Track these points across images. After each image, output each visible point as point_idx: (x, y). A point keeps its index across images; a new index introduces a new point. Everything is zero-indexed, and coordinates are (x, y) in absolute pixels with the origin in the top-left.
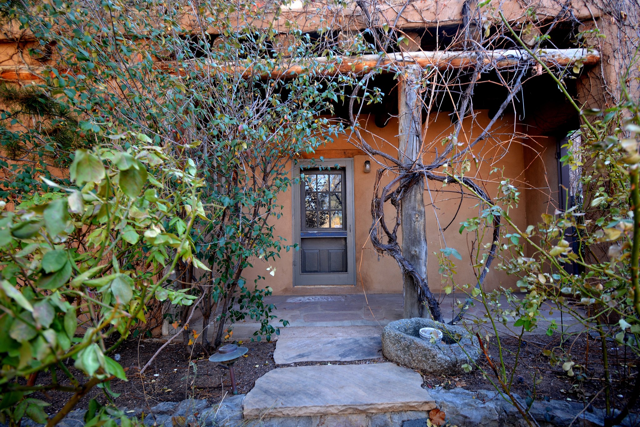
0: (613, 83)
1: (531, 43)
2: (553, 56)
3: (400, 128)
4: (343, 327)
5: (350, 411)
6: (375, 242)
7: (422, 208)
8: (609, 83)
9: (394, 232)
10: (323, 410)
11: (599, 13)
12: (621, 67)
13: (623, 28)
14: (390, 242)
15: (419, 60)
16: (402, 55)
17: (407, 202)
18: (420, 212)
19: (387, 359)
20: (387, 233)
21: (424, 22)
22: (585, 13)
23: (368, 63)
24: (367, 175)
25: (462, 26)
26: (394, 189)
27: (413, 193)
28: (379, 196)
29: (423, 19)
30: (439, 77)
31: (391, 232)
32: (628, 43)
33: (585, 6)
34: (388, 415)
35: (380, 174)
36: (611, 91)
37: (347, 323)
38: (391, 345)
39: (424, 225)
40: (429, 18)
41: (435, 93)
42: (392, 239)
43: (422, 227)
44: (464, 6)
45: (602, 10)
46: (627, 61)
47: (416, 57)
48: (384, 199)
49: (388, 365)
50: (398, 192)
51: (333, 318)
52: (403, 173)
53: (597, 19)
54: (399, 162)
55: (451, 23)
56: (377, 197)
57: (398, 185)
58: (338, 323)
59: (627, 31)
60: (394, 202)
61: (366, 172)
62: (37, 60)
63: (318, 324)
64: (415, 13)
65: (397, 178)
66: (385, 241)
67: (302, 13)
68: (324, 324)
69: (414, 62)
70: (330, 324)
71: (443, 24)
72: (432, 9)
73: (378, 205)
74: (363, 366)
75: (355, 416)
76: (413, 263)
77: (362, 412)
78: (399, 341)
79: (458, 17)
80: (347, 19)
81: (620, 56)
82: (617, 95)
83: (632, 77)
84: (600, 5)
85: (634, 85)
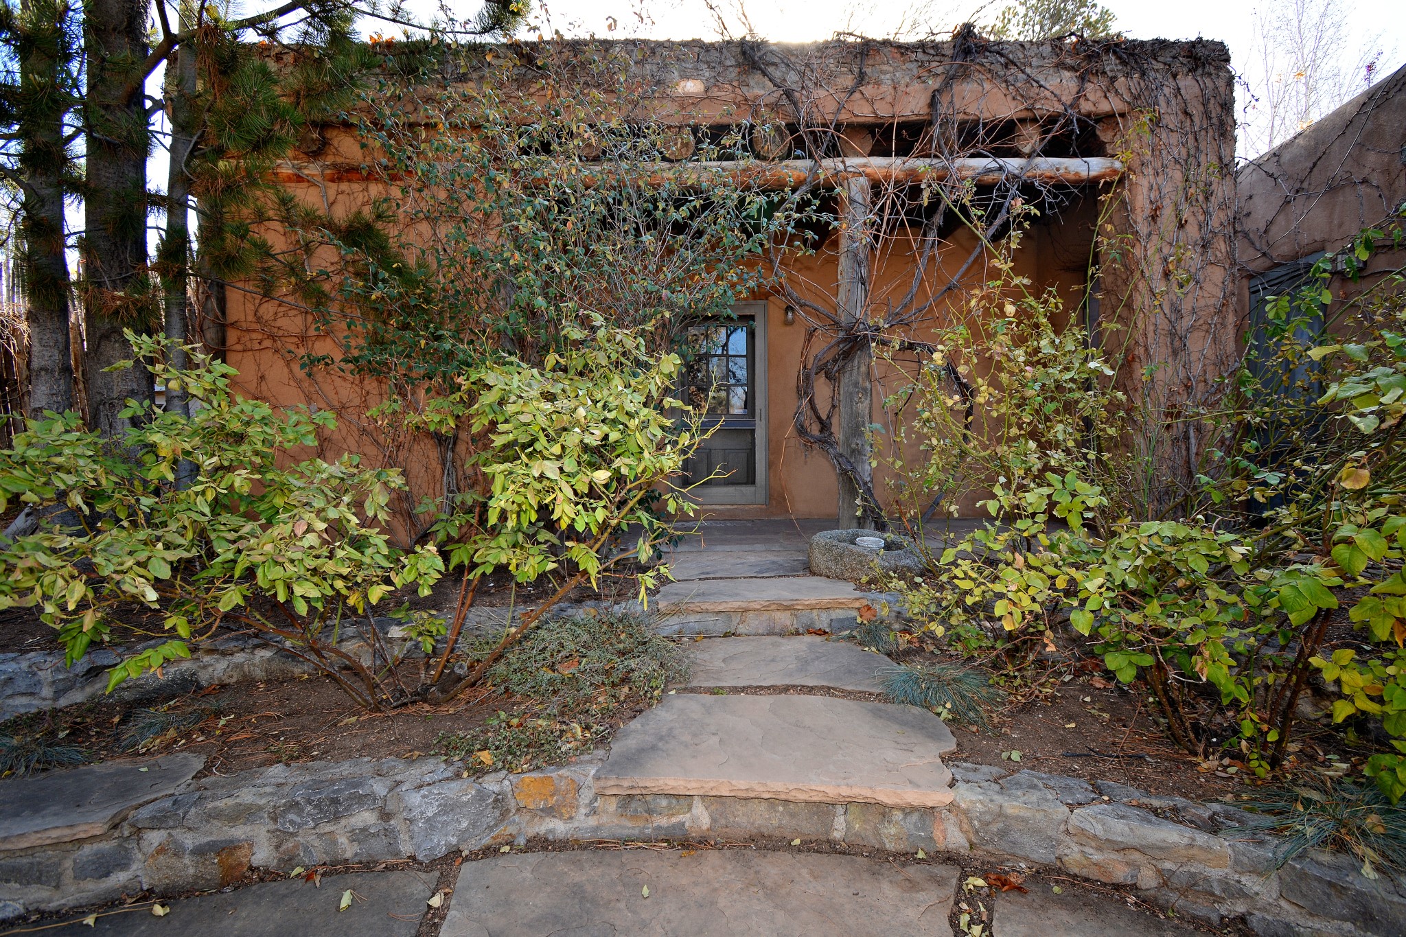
0: (1138, 211)
1: (1027, 150)
2: (1058, 170)
3: (840, 268)
4: (754, 551)
5: (773, 607)
6: (802, 431)
7: (868, 385)
8: (1133, 210)
9: (828, 417)
10: (744, 605)
11: (1126, 108)
12: (1151, 189)
13: (1158, 130)
14: (821, 431)
15: (868, 170)
16: (843, 162)
17: (847, 375)
18: (865, 389)
19: (813, 574)
20: (819, 418)
21: (877, 116)
22: (1104, 107)
23: (796, 173)
24: (788, 328)
25: (930, 123)
26: (829, 357)
27: (856, 362)
28: (809, 366)
29: (875, 112)
30: (894, 203)
31: (824, 417)
32: (1164, 152)
33: (1106, 97)
34: (815, 612)
35: (811, 334)
36: (1135, 222)
37: (758, 547)
38: (820, 556)
39: (871, 408)
40: (884, 111)
41: (889, 220)
42: (825, 426)
43: (867, 411)
44: (933, 97)
45: (1129, 103)
46: (1160, 179)
47: (865, 166)
48: (814, 371)
49: (815, 578)
50: (835, 361)
51: (740, 542)
52: (841, 334)
53: (1122, 115)
54: (836, 318)
55: (915, 118)
56: (805, 367)
57: (835, 351)
58: (747, 547)
59: (1164, 136)
60: (829, 376)
61: (788, 323)
62: (306, 154)
63: (719, 548)
64: (863, 102)
65: (833, 342)
66: (815, 430)
67: (702, 99)
68: (727, 548)
69: (860, 174)
70: (735, 548)
71: (903, 119)
72: (889, 99)
73: (807, 378)
74: (786, 579)
75: (778, 613)
76: (852, 460)
77: (787, 608)
78: (830, 550)
79: (925, 111)
80: (768, 110)
81: (1151, 172)
82: (1143, 228)
83: (1167, 202)
84: (1127, 97)
85: (1167, 213)
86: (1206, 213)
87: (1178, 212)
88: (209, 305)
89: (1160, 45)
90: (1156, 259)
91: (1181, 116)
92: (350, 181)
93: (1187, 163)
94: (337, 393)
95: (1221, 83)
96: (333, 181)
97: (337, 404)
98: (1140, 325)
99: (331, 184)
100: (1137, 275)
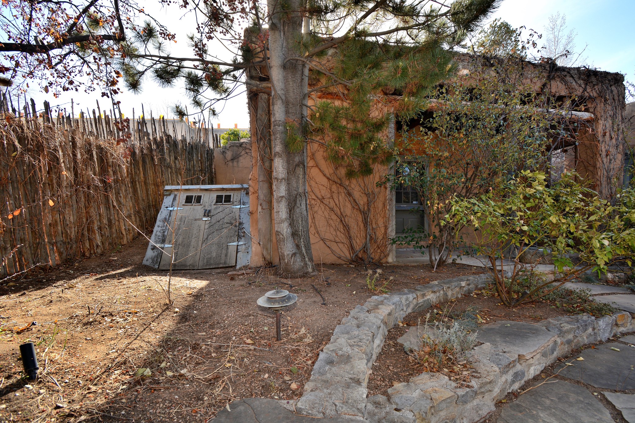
8: (598, 132)
11: (597, 96)
12: (603, 125)
13: (606, 105)
32: (607, 113)
33: (592, 91)
36: (598, 137)
44: (545, 85)
45: (598, 94)
46: (606, 122)
53: (596, 98)
59: (607, 107)
67: (469, 77)
81: (603, 119)
82: (600, 138)
83: (607, 130)
84: (598, 92)
85: (608, 134)
86: (617, 135)
87: (610, 135)
88: (266, 151)
89: (606, 74)
90: (604, 150)
91: (612, 101)
92: (327, 98)
93: (613, 117)
94: (320, 192)
95: (622, 89)
96: (320, 98)
97: (320, 197)
98: (599, 174)
99: (318, 99)
100: (598, 155)
